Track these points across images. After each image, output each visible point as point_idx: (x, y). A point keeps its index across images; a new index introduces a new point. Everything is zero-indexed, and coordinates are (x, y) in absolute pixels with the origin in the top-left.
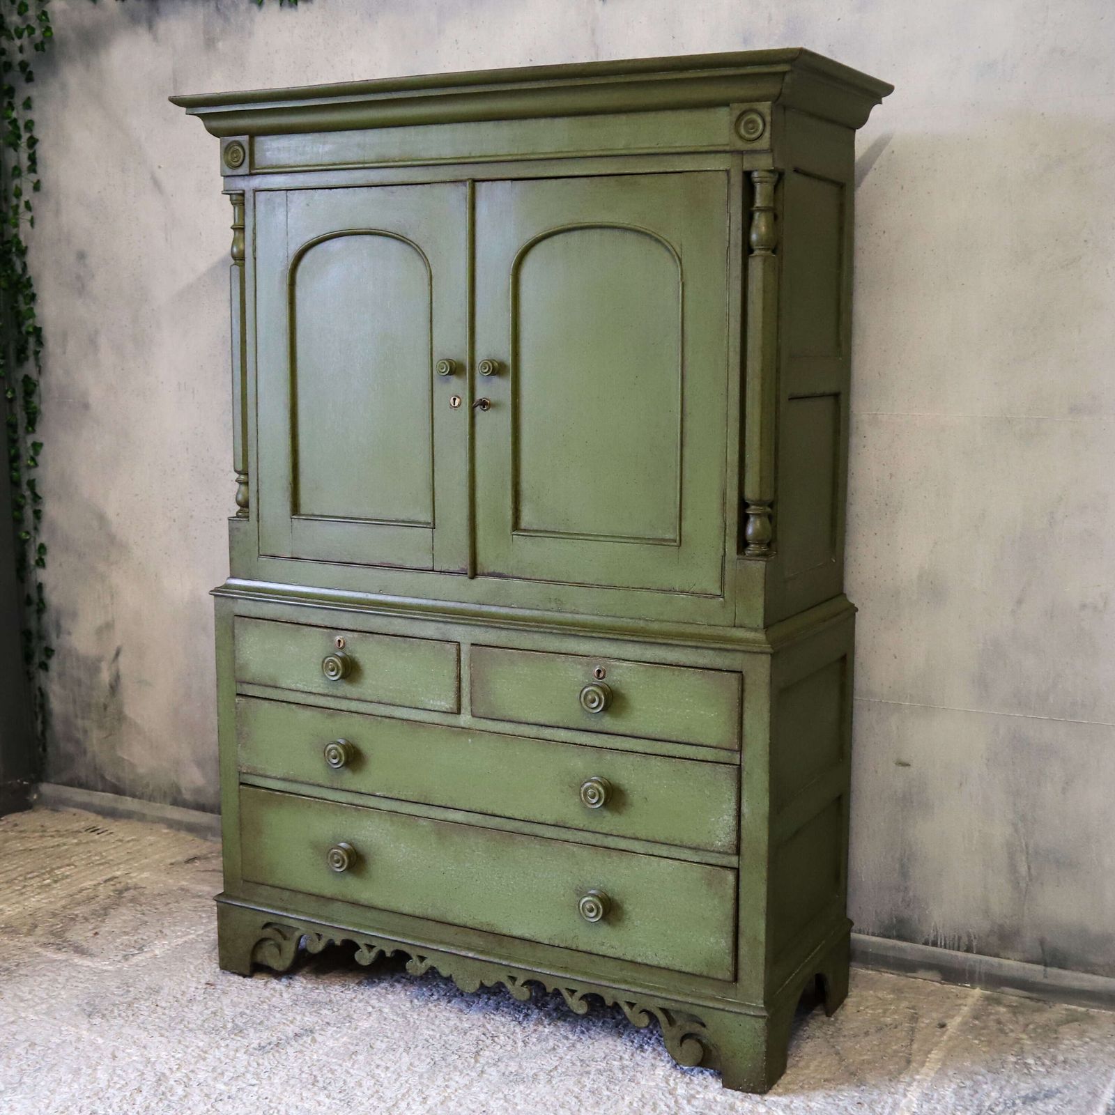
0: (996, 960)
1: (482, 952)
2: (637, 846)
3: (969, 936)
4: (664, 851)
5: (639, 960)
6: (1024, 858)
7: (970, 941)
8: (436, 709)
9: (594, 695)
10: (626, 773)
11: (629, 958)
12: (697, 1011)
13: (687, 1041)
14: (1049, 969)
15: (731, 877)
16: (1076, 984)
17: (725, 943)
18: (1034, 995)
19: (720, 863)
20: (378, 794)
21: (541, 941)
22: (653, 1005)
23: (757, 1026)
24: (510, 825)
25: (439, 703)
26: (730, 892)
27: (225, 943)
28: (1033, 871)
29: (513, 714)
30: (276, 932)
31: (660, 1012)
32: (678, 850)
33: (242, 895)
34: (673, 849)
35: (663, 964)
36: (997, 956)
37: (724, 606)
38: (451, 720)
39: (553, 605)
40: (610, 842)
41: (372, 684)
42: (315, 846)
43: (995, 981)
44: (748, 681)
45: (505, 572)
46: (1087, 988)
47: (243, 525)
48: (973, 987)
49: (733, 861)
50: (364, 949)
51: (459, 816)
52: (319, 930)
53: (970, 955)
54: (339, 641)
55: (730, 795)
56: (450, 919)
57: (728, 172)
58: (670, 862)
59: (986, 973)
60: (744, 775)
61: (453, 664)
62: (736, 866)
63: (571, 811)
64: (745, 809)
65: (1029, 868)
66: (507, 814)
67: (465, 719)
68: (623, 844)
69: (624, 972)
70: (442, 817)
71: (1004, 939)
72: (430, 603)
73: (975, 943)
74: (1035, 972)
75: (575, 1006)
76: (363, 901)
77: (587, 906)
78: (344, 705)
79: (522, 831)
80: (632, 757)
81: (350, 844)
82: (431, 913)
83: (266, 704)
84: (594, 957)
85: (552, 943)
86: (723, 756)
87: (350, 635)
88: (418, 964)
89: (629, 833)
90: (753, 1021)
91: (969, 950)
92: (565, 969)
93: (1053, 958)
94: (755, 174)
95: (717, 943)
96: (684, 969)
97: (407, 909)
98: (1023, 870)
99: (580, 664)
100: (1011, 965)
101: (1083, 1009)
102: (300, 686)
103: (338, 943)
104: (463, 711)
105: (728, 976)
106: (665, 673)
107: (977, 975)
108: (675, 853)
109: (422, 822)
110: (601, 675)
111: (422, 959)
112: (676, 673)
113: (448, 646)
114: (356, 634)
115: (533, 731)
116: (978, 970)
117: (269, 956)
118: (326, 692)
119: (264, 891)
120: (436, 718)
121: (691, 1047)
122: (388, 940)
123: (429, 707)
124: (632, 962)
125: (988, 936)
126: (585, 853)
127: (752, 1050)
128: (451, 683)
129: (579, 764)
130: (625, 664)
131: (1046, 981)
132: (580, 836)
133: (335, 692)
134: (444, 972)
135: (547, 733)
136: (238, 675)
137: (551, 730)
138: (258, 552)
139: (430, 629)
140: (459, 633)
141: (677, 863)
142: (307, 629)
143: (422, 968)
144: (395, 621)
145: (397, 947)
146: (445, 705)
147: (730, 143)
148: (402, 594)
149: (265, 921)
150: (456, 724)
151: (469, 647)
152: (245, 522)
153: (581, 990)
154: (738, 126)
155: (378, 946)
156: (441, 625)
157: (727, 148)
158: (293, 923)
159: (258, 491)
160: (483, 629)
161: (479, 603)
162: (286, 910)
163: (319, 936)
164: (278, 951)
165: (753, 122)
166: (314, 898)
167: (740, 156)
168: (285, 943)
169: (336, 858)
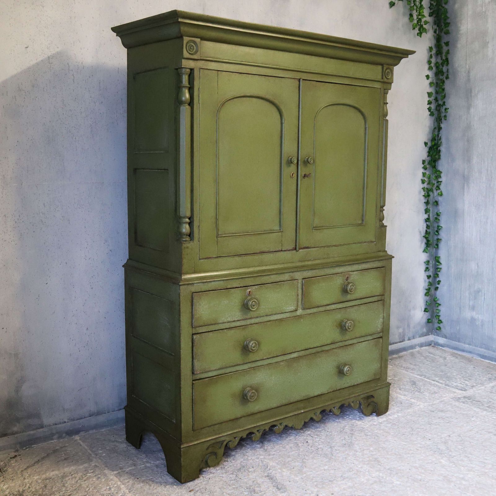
1: (304, 409)
2: (355, 341)
5: (355, 384)
8: (290, 311)
9: (352, 286)
10: (354, 314)
12: (372, 394)
13: (369, 406)
15: (381, 340)
17: (379, 365)
19: (378, 337)
20: (265, 358)
21: (325, 393)
22: (360, 399)
23: (387, 390)
25: (291, 308)
26: (381, 346)
27: (184, 468)
29: (318, 304)
30: (214, 448)
31: (362, 399)
32: (367, 337)
33: (193, 439)
34: (365, 337)
35: (362, 382)
37: (376, 245)
38: (294, 314)
39: (326, 256)
40: (347, 343)
41: (264, 308)
42: (234, 396)
44: (386, 269)
45: (309, 246)
47: (190, 245)
49: (381, 334)
50: (257, 433)
51: (295, 355)
52: (235, 435)
54: (250, 292)
55: (381, 312)
56: (292, 401)
58: (365, 342)
60: (385, 302)
61: (297, 289)
62: (382, 336)
63: (337, 336)
64: (385, 315)
66: (315, 346)
67: (300, 312)
68: (351, 342)
70: (289, 358)
72: (282, 266)
75: (337, 412)
76: (255, 411)
77: (347, 370)
78: (249, 322)
79: (318, 351)
80: (355, 308)
82: (284, 402)
83: (211, 334)
84: (341, 391)
85: (328, 392)
86: (379, 298)
87: (254, 288)
88: (280, 427)
89: (354, 337)
90: (386, 388)
92: (332, 400)
95: (377, 366)
96: (368, 380)
97: (275, 405)
99: (341, 276)
102: (229, 319)
103: (245, 436)
104: (298, 308)
105: (379, 376)
106: (365, 273)
108: (366, 339)
109: (282, 363)
110: (348, 279)
111: (281, 424)
112: (369, 272)
113: (295, 282)
114: (257, 287)
115: (324, 308)
117: (210, 461)
118: (242, 318)
119: (205, 431)
120: (288, 315)
122: (265, 423)
123: (287, 311)
124: (353, 386)
126: (340, 351)
127: (386, 399)
128: (295, 298)
129: (339, 316)
130: (355, 273)
132: (337, 345)
133: (246, 317)
134: (290, 425)
135: (328, 308)
136: (195, 324)
137: (330, 306)
138: (199, 257)
139: (286, 277)
140: (299, 276)
141: (367, 342)
142: (233, 290)
143: (282, 427)
144: (272, 276)
145: (271, 424)
146: (293, 308)
147: (382, 78)
148: (269, 264)
149: (209, 444)
150: (296, 315)
151: (301, 280)
152: (191, 243)
153: (338, 405)
154: (384, 74)
155: (262, 428)
156: (291, 274)
157: (382, 80)
158: (223, 439)
159: (199, 226)
160: (307, 271)
161: (300, 261)
162: (219, 434)
163: (235, 438)
164: (215, 457)
165: (389, 72)
166: (231, 422)
167: (384, 84)
168: (218, 451)
169: (252, 395)
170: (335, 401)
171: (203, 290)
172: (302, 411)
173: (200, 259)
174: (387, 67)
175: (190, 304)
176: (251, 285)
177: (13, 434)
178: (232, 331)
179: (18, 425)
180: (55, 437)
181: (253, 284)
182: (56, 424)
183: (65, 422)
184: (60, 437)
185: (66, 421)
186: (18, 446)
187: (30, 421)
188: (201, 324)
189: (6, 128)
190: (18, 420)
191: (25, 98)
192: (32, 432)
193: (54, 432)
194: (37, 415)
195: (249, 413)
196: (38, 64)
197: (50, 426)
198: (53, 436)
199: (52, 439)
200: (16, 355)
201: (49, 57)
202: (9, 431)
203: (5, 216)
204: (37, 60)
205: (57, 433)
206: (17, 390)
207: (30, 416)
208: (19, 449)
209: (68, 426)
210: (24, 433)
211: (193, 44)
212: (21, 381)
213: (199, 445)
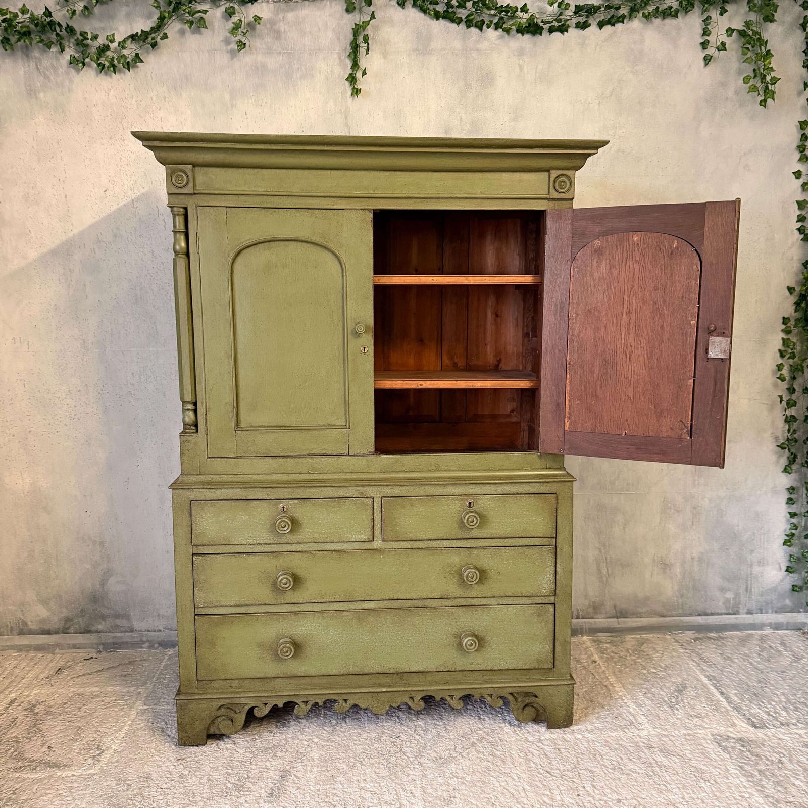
0: (593, 620)
1: (390, 686)
2: (493, 601)
3: (578, 610)
4: (510, 601)
5: (496, 668)
6: (605, 565)
7: (578, 613)
8: (358, 540)
9: (473, 517)
10: (486, 560)
11: (490, 668)
12: (532, 690)
13: (526, 708)
14: (619, 619)
15: (551, 608)
16: (634, 625)
17: (549, 647)
18: (613, 634)
19: (544, 602)
20: (313, 601)
21: (431, 670)
22: (505, 693)
23: (568, 690)
24: (409, 604)
25: (359, 537)
26: (552, 617)
27: (181, 727)
28: (610, 572)
29: (412, 536)
30: (229, 710)
31: (509, 695)
32: (518, 599)
33: (197, 691)
34: (515, 599)
35: (510, 667)
36: (593, 618)
37: (540, 457)
38: (367, 546)
39: (433, 468)
40: (475, 602)
41: (308, 532)
42: (260, 645)
43: (593, 631)
44: (559, 498)
46: (640, 625)
47: (193, 438)
48: (582, 637)
49: (552, 599)
50: (302, 705)
51: (372, 605)
52: (264, 700)
53: (579, 620)
54: (284, 507)
55: (550, 563)
56: (366, 671)
58: (515, 606)
59: (589, 628)
60: (558, 550)
61: (370, 512)
62: (554, 602)
63: (453, 589)
64: (558, 569)
65: (608, 570)
66: (408, 597)
67: (378, 543)
68: (484, 601)
69: (485, 677)
70: (360, 608)
71: (596, 609)
72: (348, 476)
73: (581, 613)
74: (613, 623)
75: (455, 705)
76: (300, 674)
77: (469, 643)
78: (285, 548)
79: (417, 605)
80: (490, 550)
81: (290, 638)
82: (352, 670)
83: (220, 557)
84: (465, 673)
85: (438, 670)
86: (546, 541)
87: (291, 502)
88: (344, 704)
89: (489, 595)
90: (566, 688)
91: (578, 618)
92: (447, 683)
93: (621, 614)
95: (544, 648)
96: (524, 667)
97: (334, 672)
98: (605, 572)
99: (457, 500)
100: (600, 621)
101: (638, 636)
102: (251, 541)
103: (281, 705)
104: (375, 539)
105: (551, 665)
106: (511, 499)
107: (584, 630)
108: (516, 601)
109: (345, 613)
110: (471, 506)
111: (346, 701)
112: (519, 498)
113: (366, 500)
114: (296, 502)
115: (425, 544)
116: (584, 627)
117: (222, 726)
118: (272, 541)
119: (216, 685)
120: (356, 546)
121: (530, 711)
122: (320, 694)
123: (352, 540)
124: (491, 670)
125: (588, 608)
126: (460, 611)
127: (565, 704)
128: (368, 522)
129: (455, 559)
130: (486, 497)
131: (619, 626)
132: (455, 602)
133: (280, 541)
134: (363, 706)
135: (434, 544)
136: (195, 541)
137: (437, 542)
138: (207, 455)
139: (352, 491)
140: (372, 491)
141: (518, 606)
142: (255, 503)
143: (347, 706)
144: (325, 489)
145: (327, 697)
146: (364, 537)
147: (549, 194)
148: (326, 472)
149: (220, 704)
150: (371, 548)
151: (380, 499)
152: (194, 435)
153: (458, 695)
154: (556, 184)
155: (312, 701)
156: (359, 488)
157: (548, 197)
158: (243, 701)
159: (206, 414)
160: (390, 487)
161: (381, 472)
162: (238, 693)
163: (266, 704)
164: (230, 722)
165: (564, 182)
166: (259, 680)
167: (554, 202)
168: (236, 716)
169: (285, 650)
170: (452, 687)
171: (207, 499)
172: (384, 690)
173: (208, 458)
174: (559, 174)
175: (188, 515)
176: (286, 498)
177: (98, 632)
178: (257, 557)
179: (103, 623)
180: (147, 645)
181: (292, 497)
182: (149, 631)
183: (160, 631)
184: (151, 647)
185: (162, 629)
186: (101, 647)
187: (118, 621)
188: (204, 542)
190: (103, 617)
191: (105, 250)
192: (119, 635)
193: (144, 639)
194: (127, 617)
195: (289, 674)
196: (119, 209)
197: (141, 631)
198: (143, 644)
199: (142, 648)
200: (102, 543)
201: (133, 200)
202: (94, 628)
204: (118, 204)
205: (148, 641)
206: (103, 583)
207: (117, 616)
208: (102, 650)
209: (162, 636)
210: (110, 634)
211: (182, 174)
212: (108, 573)
213: (204, 702)
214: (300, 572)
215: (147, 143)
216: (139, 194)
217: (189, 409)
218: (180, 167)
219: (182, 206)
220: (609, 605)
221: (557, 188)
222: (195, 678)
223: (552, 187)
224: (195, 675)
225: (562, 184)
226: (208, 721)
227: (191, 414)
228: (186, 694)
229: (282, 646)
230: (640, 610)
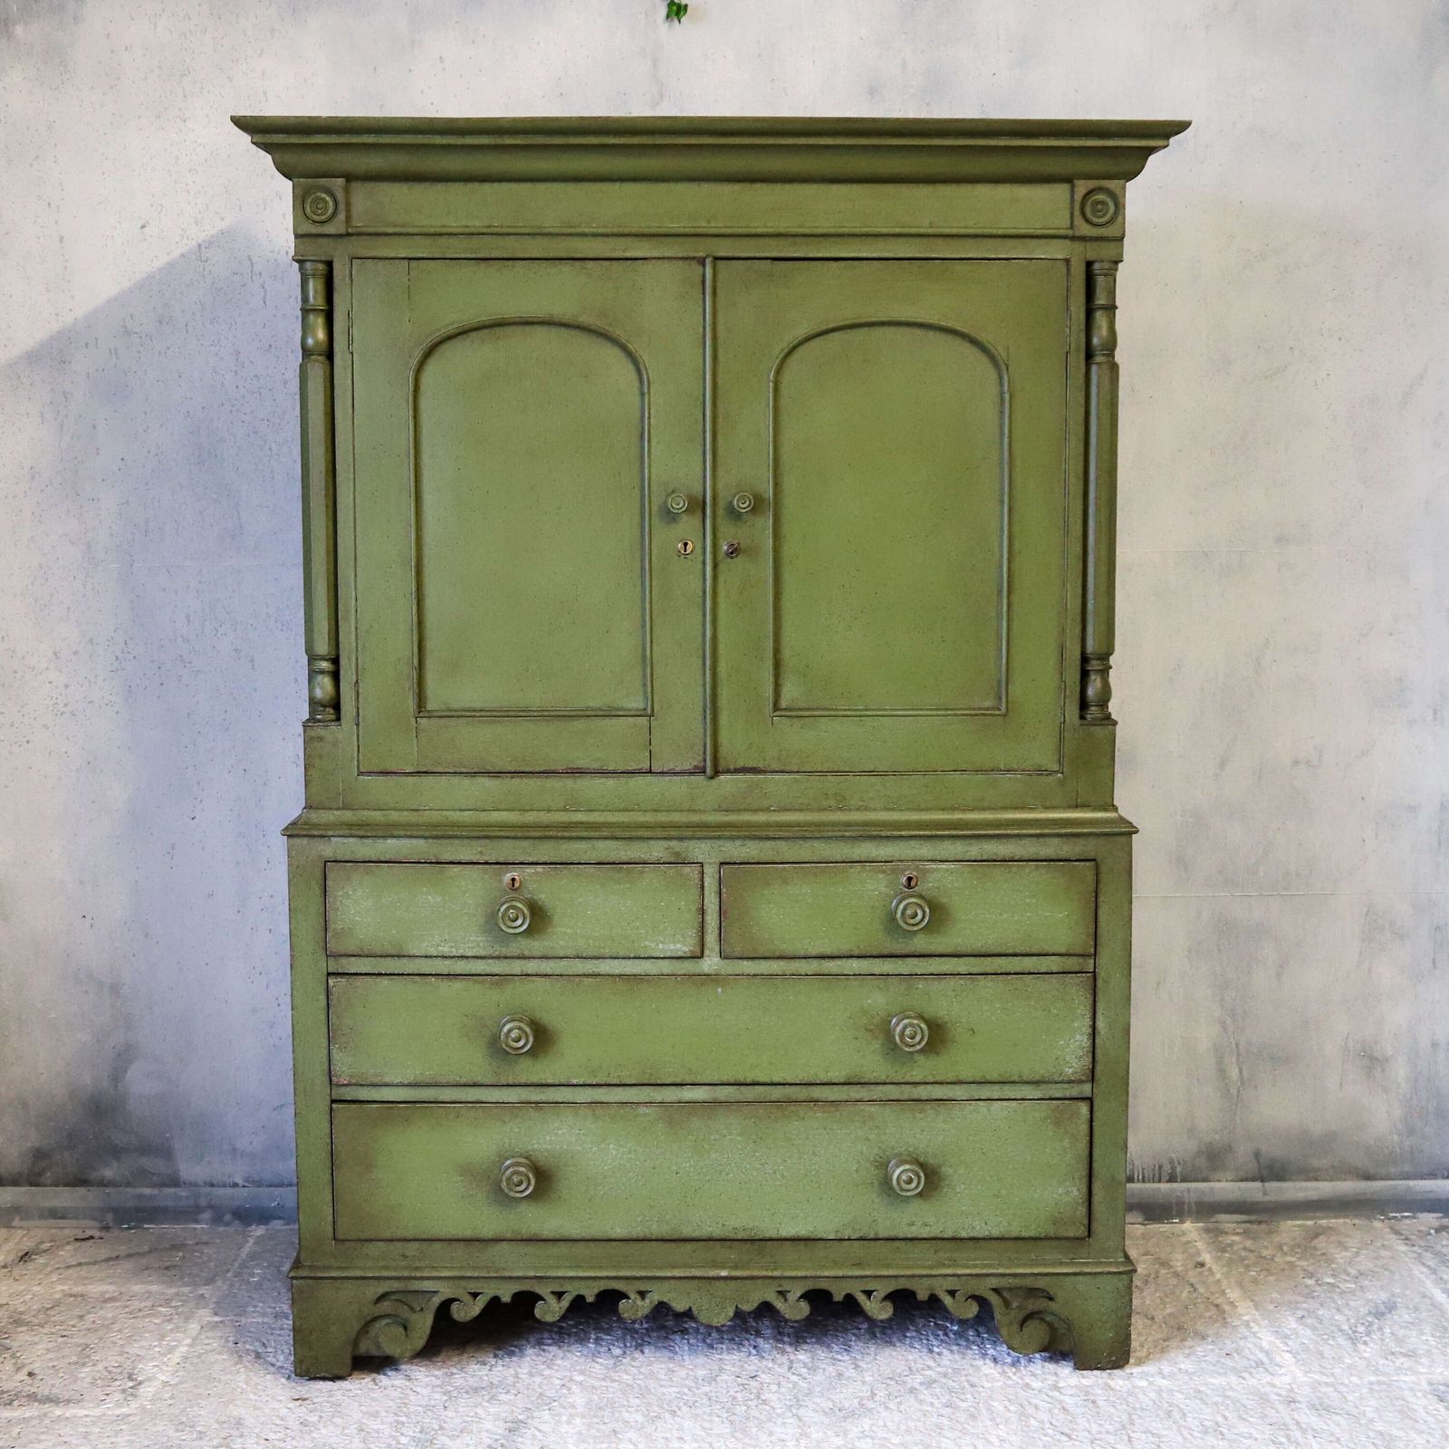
0: (1205, 1184)
1: (736, 1267)
2: (958, 1091)
3: (1172, 1162)
4: (995, 1092)
5: (964, 1234)
6: (1234, 1060)
7: (1173, 1168)
8: (668, 954)
9: (915, 907)
10: (946, 1001)
11: (949, 1234)
12: (1041, 1283)
13: (1029, 1322)
14: (1266, 1184)
15: (1084, 1109)
16: (1301, 1196)
18: (1253, 1218)
19: (1068, 1095)
20: (575, 1082)
21: (825, 1236)
22: (983, 1289)
23: (1120, 1285)
24: (777, 1093)
25: (672, 947)
26: (1084, 1128)
27: (301, 1336)
28: (1245, 1073)
29: (787, 948)
30: (399, 1304)
31: (991, 1292)
32: (1013, 1087)
33: (333, 1262)
34: (1006, 1087)
35: (995, 1233)
36: (1205, 1180)
37: (1062, 783)
38: (689, 967)
39: (832, 803)
40: (922, 1092)
41: (563, 934)
42: (467, 1171)
43: (1206, 1210)
44: (1103, 869)
45: (761, 765)
46: (1315, 1198)
47: (332, 732)
48: (1182, 1222)
49: (1086, 1089)
50: (552, 1300)
51: (700, 1094)
52: (473, 1287)
53: (1175, 1185)
54: (513, 880)
55: (1083, 1009)
56: (687, 1232)
57: (1067, 261)
58: (1005, 1103)
59: (1196, 1203)
60: (1100, 983)
61: (695, 892)
62: (1090, 1096)
63: (872, 1063)
64: (1100, 1024)
65: (1241, 1071)
66: (776, 1079)
67: (711, 963)
68: (938, 1092)
69: (941, 1254)
70: (674, 1099)
71: (1213, 1159)
72: (648, 818)
73: (1179, 1169)
74: (1253, 1190)
75: (876, 1312)
76: (546, 1234)
77: (904, 1177)
78: (517, 966)
79: (794, 1098)
80: (952, 982)
81: (526, 1158)
82: (656, 1230)
83: (385, 982)
84: (897, 1244)
85: (839, 1236)
86: (1072, 963)
87: (530, 870)
88: (639, 1302)
89: (951, 1077)
90: (1115, 1279)
91: (1172, 1179)
92: (859, 1265)
93: (1271, 1171)
94: (1096, 266)
95: (1067, 1193)
96: (1024, 1234)
97: (619, 1232)
98: (1234, 1073)
99: (884, 872)
100: (1224, 1188)
101: (1310, 1223)
102: (445, 950)
103: (506, 1298)
104: (707, 952)
105: (1082, 1231)
106: (998, 872)
107: (1186, 1207)
108: (1009, 1091)
109: (642, 1110)
110: (913, 883)
111: (642, 1294)
112: (1014, 869)
113: (687, 869)
114: (539, 869)
115: (813, 966)
116: (1186, 1200)
117: (386, 1339)
118: (489, 952)
119: (373, 1249)
120: (666, 967)
121: (1036, 1330)
122: (588, 1279)
123: (657, 954)
124: (954, 1239)
125: (1194, 1159)
126: (887, 1112)
127: (1113, 1316)
128: (691, 918)
129: (877, 1000)
130: (944, 866)
131: (1267, 1198)
132: (879, 1092)
133: (505, 951)
134: (679, 1306)
135: (832, 966)
136: (332, 946)
137: (839, 962)
138: (358, 768)
139: (657, 850)
140: (700, 850)
141: (1014, 1104)
142: (456, 869)
143: (645, 1306)
144: (601, 844)
145: (604, 1285)
146: (683, 948)
147: (1072, 227)
148: (602, 808)
149: (382, 1290)
150: (697, 972)
151: (717, 867)
152: (333, 727)
153: (883, 1289)
154: (1084, 207)
155: (573, 1290)
156: (673, 843)
157: (1070, 233)
158: (428, 1286)
159: (357, 682)
160: (738, 843)
161: (720, 810)
162: (417, 1269)
163: (475, 1295)
164: (401, 1330)
165: (1102, 203)
166: (461, 1245)
167: (1083, 244)
168: (414, 1317)
169: (516, 1179)
170: (868, 1273)
171: (357, 858)
172: (724, 1273)
173: (360, 773)
174: (1091, 187)
175: (318, 891)
176: (521, 859)
177: (102, 1183)
178: (458, 985)
179: (115, 1164)
180: (207, 1215)
181: (531, 860)
182: (212, 1185)
183: (235, 1185)
184: (217, 1219)
185: (239, 1181)
186: (110, 1217)
187: (146, 1162)
188: (352, 949)
189: (94, 427)
190: (116, 1152)
191: (139, 352)
192: (147, 1191)
193: (203, 1202)
194: (165, 1152)
195: (525, 1233)
196: (171, 265)
197: (195, 1185)
198: (199, 1213)
199: (197, 1221)
200: (115, 989)
201: (199, 246)
202: (94, 1175)
203: (91, 641)
204: (168, 254)
205: (211, 1207)
206: (117, 1076)
207: (146, 1149)
208: (111, 1224)
209: (242, 1196)
210: (129, 1190)
211: (323, 195)
212: (124, 1057)
213: (348, 1284)
214: (547, 1018)
215: (258, 138)
216: (214, 232)
217: (322, 672)
218: (323, 181)
219: (323, 258)
220: (1243, 1152)
221: (1089, 215)
222: (331, 1236)
223: (1077, 213)
224: (331, 1229)
225: (1100, 206)
226: (357, 1326)
227: (326, 682)
228: (311, 1268)
229: (511, 1170)
230: (1315, 1163)
